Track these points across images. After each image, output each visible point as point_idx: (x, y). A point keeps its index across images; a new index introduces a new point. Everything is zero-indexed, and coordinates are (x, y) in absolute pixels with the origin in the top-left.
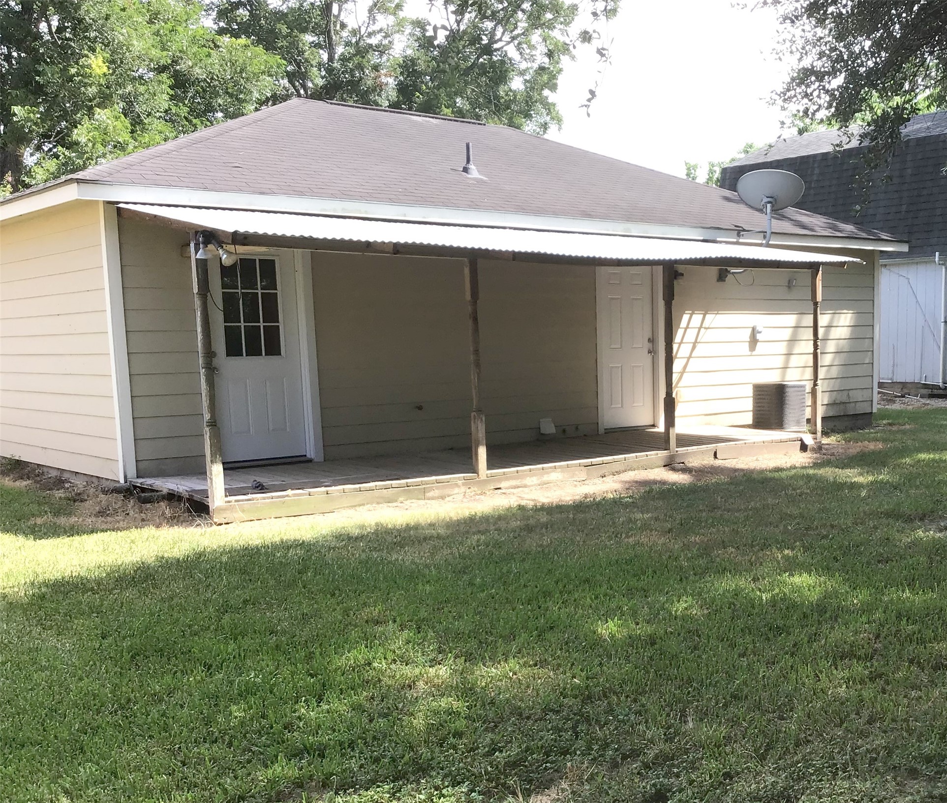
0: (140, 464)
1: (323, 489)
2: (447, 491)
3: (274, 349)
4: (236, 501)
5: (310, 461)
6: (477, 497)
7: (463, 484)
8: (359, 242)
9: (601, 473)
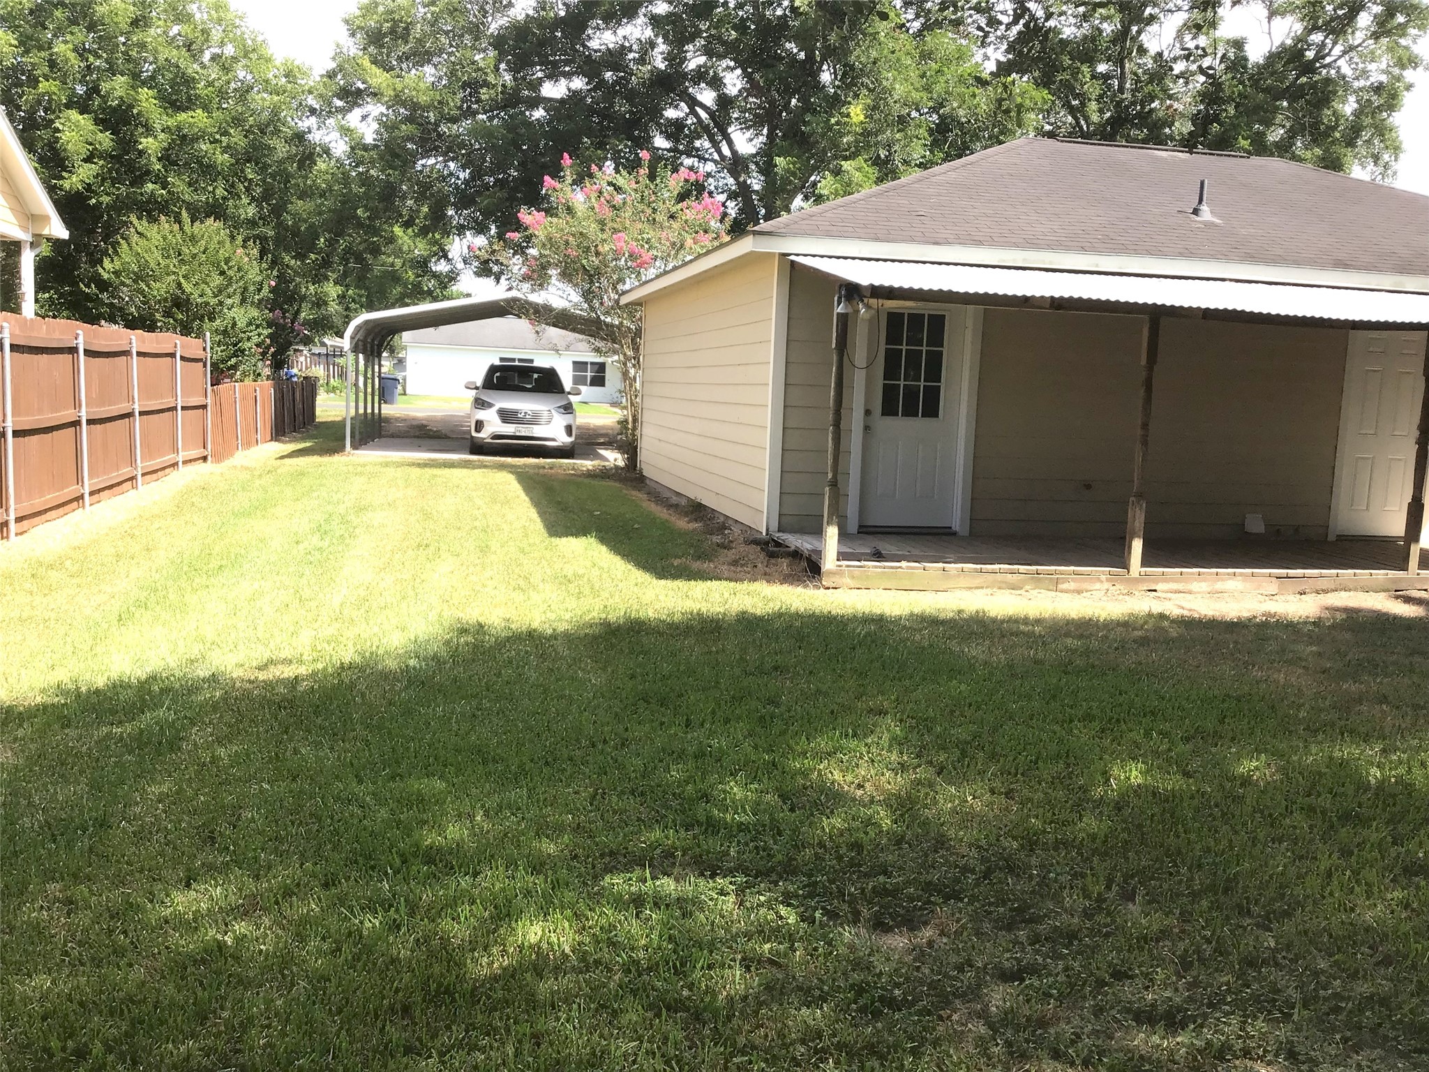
0: (783, 517)
1: (941, 565)
2: (1086, 586)
3: (932, 410)
4: (848, 566)
5: (955, 534)
6: (1121, 597)
7: (1108, 580)
8: (1015, 297)
9: (1299, 589)
